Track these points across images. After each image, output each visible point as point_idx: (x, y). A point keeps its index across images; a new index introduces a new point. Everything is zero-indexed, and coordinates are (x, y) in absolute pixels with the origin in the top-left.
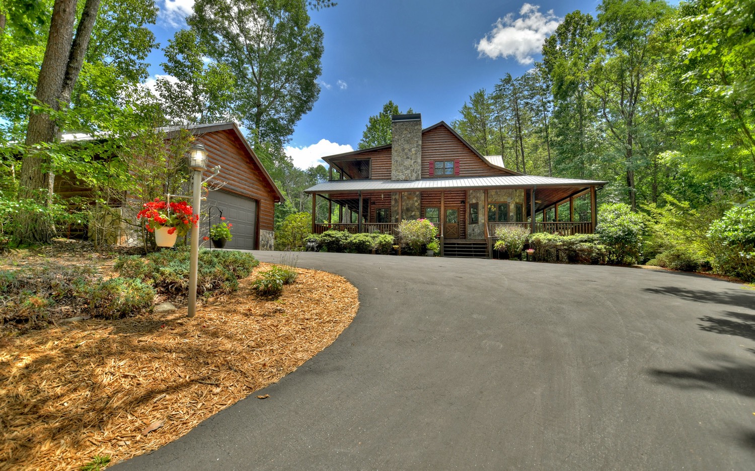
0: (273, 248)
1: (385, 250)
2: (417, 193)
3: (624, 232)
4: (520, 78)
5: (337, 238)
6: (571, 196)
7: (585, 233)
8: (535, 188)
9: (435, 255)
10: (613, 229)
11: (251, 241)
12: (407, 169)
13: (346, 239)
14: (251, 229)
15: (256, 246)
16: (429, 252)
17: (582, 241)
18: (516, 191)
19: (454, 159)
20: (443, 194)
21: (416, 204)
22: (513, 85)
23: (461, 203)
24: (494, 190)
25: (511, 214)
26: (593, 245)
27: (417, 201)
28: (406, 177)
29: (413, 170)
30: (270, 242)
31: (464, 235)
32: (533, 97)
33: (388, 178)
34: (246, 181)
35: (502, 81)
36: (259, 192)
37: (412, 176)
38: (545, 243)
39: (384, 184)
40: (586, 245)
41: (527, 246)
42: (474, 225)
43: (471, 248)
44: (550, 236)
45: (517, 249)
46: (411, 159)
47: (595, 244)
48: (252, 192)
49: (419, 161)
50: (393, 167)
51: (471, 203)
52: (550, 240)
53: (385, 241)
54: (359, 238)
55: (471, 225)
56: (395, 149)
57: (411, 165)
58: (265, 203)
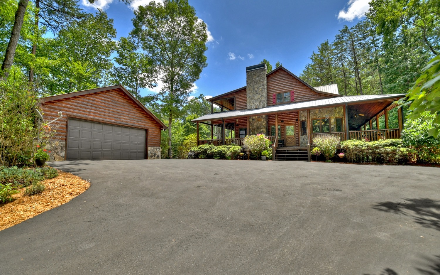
0: (160, 157)
1: (235, 156)
2: (264, 116)
3: (426, 135)
4: (354, 27)
5: (205, 149)
6: (385, 108)
7: (390, 138)
8: (347, 105)
9: (267, 159)
10: (415, 134)
11: (142, 154)
12: (257, 101)
13: (211, 150)
14: (143, 146)
15: (146, 157)
16: (263, 157)
17: (386, 145)
18: (336, 108)
19: (290, 91)
20: (276, 116)
21: (264, 124)
22: (349, 33)
23: (296, 121)
24: (318, 110)
25: (332, 126)
26: (395, 148)
27: (264, 122)
28: (256, 106)
29: (261, 101)
30: (157, 154)
31: (298, 144)
32: (365, 38)
33: (245, 109)
34: (135, 118)
35: (341, 32)
36: (148, 125)
37: (260, 105)
38: (352, 149)
39: (242, 112)
40: (390, 149)
41: (339, 151)
42: (304, 136)
43: (297, 153)
44: (358, 142)
45: (331, 153)
46: (259, 94)
47: (399, 147)
48: (141, 124)
49: (265, 94)
50: (248, 101)
51: (301, 120)
52: (356, 146)
53: (234, 150)
54: (218, 149)
55: (302, 136)
56: (249, 89)
57: (259, 98)
58: (153, 130)
